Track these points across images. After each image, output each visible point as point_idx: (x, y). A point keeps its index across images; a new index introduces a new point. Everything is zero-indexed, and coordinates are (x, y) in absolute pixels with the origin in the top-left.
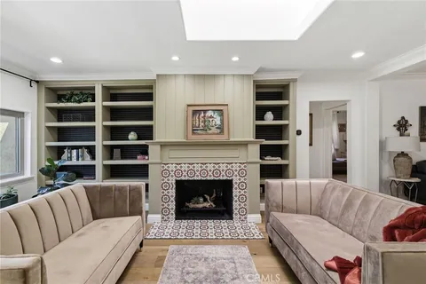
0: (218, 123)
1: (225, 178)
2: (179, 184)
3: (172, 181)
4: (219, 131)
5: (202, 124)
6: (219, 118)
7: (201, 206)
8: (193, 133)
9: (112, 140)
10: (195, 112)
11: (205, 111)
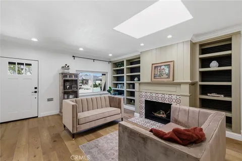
0: (167, 72)
1: (168, 102)
2: (147, 102)
3: (144, 100)
4: (167, 76)
5: (159, 73)
6: (167, 69)
7: (160, 115)
8: (154, 78)
9: (131, 81)
10: (155, 67)
11: (160, 66)
